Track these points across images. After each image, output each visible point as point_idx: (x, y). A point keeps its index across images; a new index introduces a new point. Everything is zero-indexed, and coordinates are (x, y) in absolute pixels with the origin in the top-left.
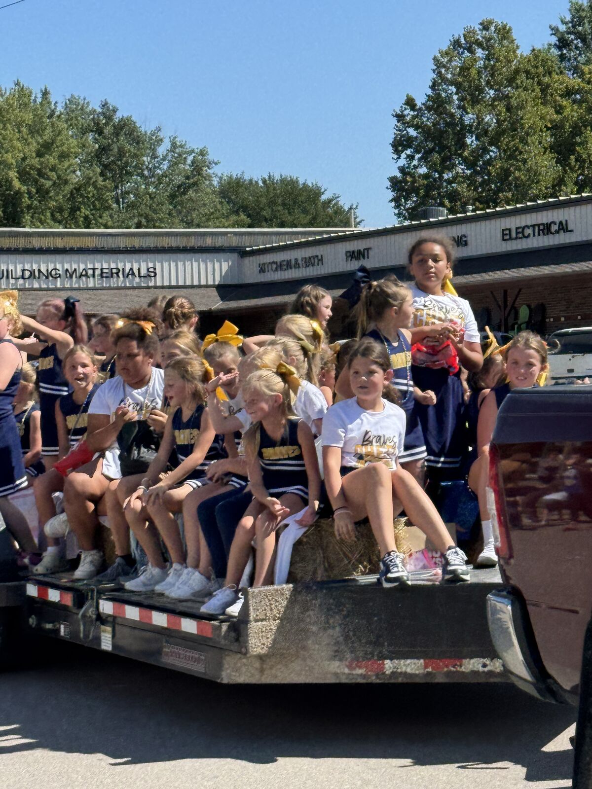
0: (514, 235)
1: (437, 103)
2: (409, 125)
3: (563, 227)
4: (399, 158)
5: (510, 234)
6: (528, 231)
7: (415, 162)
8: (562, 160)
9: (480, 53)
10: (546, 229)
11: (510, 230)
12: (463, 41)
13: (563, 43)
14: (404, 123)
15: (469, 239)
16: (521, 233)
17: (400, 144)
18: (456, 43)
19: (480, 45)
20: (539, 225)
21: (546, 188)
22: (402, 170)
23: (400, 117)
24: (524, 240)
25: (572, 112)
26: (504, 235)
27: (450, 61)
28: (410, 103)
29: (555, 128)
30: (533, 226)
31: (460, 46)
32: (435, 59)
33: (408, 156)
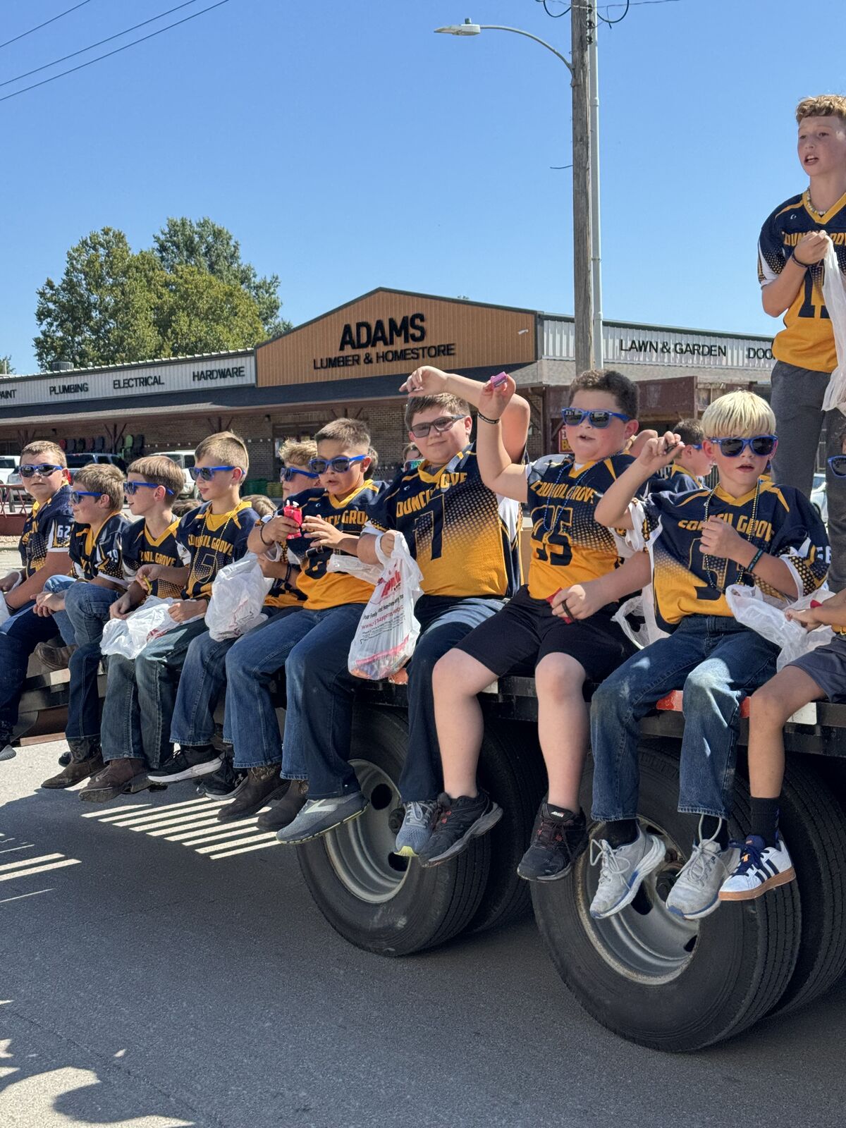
0: (122, 385)
1: (70, 286)
2: (49, 300)
3: (157, 381)
4: (41, 324)
5: (119, 384)
6: (132, 383)
7: (54, 328)
8: (163, 333)
9: (102, 251)
10: (145, 382)
11: (119, 381)
12: (89, 242)
13: (163, 249)
14: (45, 299)
15: (89, 386)
16: (127, 383)
17: (42, 315)
18: (84, 243)
19: (102, 245)
20: (140, 379)
21: (151, 352)
22: (44, 333)
23: (42, 294)
24: (130, 389)
25: (169, 298)
26: (115, 384)
27: (80, 255)
28: (50, 284)
29: (158, 309)
30: (136, 379)
31: (87, 245)
32: (69, 254)
33: (48, 323)
